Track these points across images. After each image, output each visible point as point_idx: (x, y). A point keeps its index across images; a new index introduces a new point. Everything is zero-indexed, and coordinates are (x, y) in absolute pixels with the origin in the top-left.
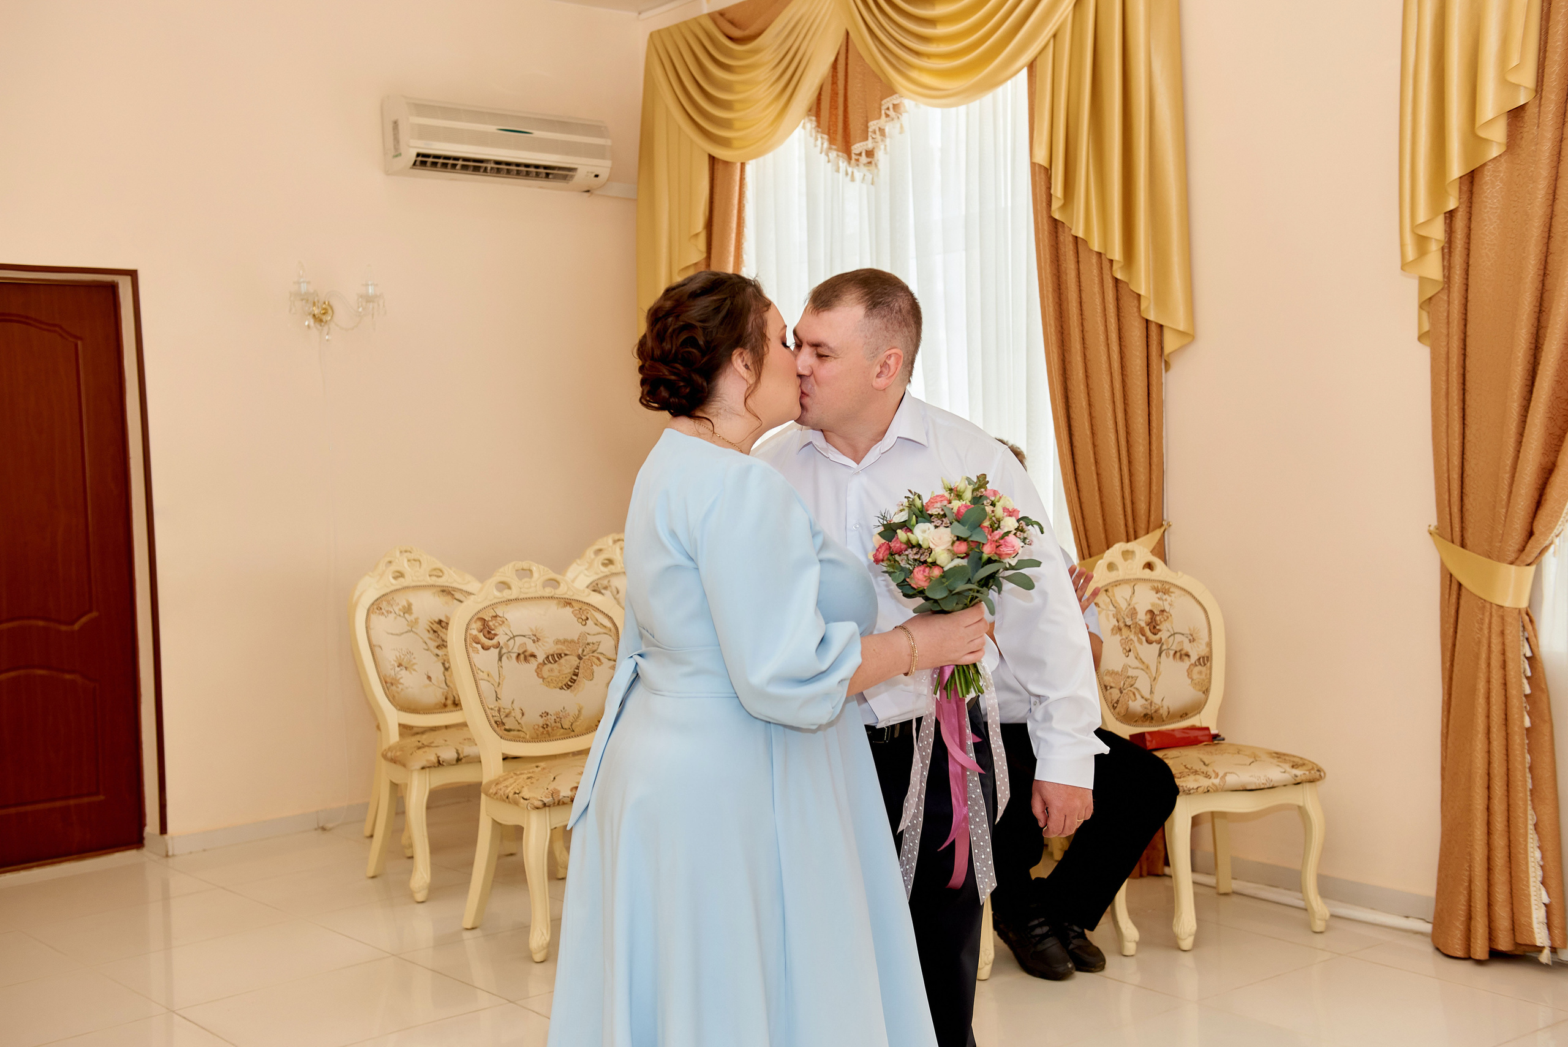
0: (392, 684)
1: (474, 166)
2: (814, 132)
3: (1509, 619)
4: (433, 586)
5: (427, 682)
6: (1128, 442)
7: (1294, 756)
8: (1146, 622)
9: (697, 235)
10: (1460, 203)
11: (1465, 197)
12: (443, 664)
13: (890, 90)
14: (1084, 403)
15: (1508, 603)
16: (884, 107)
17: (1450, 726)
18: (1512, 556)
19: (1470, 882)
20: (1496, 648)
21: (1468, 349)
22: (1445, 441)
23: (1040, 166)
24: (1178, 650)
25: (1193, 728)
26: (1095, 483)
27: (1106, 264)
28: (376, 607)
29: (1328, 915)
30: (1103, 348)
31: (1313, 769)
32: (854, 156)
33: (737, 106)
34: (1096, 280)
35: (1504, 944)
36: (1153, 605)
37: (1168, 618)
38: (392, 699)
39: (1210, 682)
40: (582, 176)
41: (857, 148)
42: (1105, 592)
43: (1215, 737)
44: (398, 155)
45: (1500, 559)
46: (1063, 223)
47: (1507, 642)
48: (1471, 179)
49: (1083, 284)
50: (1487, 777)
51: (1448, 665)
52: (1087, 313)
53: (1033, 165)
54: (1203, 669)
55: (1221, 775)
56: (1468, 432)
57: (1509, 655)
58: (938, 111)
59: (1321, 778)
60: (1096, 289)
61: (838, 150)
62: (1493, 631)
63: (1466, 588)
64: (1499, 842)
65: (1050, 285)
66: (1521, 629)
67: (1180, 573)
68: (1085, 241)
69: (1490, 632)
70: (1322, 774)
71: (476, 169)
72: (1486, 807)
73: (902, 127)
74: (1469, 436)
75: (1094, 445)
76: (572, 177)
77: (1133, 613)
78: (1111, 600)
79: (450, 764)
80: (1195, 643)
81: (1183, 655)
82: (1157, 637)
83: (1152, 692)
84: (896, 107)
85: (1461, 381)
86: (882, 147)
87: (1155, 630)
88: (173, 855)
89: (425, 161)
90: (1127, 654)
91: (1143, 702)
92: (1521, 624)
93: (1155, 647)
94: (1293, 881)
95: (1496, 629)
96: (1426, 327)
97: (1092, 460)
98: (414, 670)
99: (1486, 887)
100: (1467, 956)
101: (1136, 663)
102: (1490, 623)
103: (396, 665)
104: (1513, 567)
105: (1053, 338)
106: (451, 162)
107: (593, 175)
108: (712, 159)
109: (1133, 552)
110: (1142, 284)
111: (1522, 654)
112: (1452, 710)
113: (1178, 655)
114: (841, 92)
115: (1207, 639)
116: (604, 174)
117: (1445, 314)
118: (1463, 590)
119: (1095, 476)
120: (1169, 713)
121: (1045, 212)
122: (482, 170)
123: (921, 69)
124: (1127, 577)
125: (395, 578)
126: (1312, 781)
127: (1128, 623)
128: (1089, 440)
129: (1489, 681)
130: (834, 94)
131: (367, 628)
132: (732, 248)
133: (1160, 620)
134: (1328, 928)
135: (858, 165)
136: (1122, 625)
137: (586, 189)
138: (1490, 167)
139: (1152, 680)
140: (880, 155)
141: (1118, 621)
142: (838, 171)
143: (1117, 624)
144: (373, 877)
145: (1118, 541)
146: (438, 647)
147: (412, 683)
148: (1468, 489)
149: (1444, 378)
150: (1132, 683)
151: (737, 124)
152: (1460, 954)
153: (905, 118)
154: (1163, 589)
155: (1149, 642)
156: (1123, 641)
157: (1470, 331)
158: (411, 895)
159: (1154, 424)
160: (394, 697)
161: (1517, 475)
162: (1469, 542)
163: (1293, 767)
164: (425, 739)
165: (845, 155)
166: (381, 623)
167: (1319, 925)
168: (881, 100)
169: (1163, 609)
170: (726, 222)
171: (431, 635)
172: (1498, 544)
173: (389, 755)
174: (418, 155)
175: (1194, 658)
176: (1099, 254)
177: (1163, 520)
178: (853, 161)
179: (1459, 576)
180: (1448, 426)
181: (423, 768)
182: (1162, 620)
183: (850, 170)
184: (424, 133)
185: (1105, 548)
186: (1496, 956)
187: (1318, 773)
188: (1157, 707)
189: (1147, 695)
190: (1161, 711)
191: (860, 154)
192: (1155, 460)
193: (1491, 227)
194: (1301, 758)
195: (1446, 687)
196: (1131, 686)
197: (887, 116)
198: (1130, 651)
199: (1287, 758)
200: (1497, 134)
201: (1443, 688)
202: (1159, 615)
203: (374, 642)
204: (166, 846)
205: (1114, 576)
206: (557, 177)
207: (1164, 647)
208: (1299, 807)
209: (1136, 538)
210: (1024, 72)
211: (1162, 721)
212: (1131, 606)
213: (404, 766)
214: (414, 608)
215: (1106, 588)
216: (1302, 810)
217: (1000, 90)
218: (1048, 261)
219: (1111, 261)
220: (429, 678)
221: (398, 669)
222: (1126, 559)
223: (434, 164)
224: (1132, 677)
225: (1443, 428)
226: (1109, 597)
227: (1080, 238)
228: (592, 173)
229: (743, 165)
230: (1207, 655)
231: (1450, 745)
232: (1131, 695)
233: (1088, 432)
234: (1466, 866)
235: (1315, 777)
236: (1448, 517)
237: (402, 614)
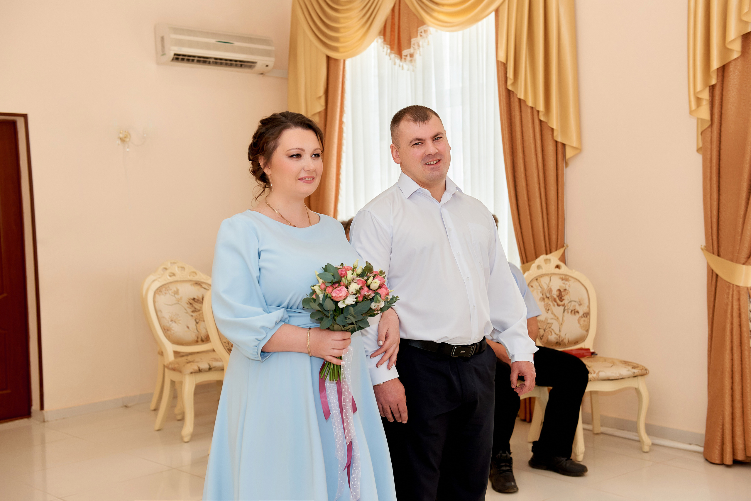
0: (168, 330)
1: (204, 60)
2: (382, 44)
3: (742, 292)
4: (191, 281)
5: (187, 329)
6: (546, 203)
7: (633, 363)
8: (557, 296)
9: (320, 97)
10: (717, 82)
11: (720, 79)
12: (196, 320)
13: (422, 23)
14: (524, 184)
15: (741, 284)
16: (419, 32)
17: (712, 347)
18: (744, 260)
19: (723, 425)
20: (736, 307)
21: (721, 156)
22: (709, 203)
23: (501, 62)
24: (573, 309)
25: (581, 349)
26: (530, 225)
27: (535, 113)
28: (159, 291)
29: (650, 444)
30: (533, 156)
31: (643, 369)
32: (403, 57)
33: (342, 30)
34: (530, 121)
35: (740, 457)
36: (560, 286)
37: (568, 293)
38: (169, 338)
39: (589, 326)
40: (260, 66)
41: (405, 52)
42: (536, 281)
43: (593, 353)
44: (164, 54)
45: (738, 262)
46: (513, 92)
47: (742, 304)
48: (723, 70)
49: (524, 123)
50: (731, 372)
51: (711, 316)
52: (526, 138)
53: (498, 62)
54: (586, 319)
55: (597, 372)
56: (721, 198)
57: (742, 310)
58: (448, 34)
59: (646, 374)
60: (530, 125)
61: (395, 53)
62: (734, 298)
63: (720, 277)
64: (738, 405)
65: (506, 123)
66: (748, 297)
67: (574, 270)
68: (525, 101)
69: (732, 299)
70: (647, 372)
71: (205, 62)
72: (731, 387)
73: (428, 42)
74: (722, 200)
75: (529, 206)
76: (254, 66)
77: (550, 291)
78: (539, 284)
79: (205, 371)
80: (582, 306)
81: (575, 312)
82: (562, 303)
83: (560, 331)
84: (425, 31)
85: (718, 172)
86: (418, 52)
87: (561, 299)
88: (47, 421)
89: (178, 58)
90: (547, 312)
91: (555, 336)
92: (748, 295)
93: (562, 308)
94: (633, 427)
95: (735, 297)
96: (701, 145)
97: (528, 213)
98: (180, 323)
99: (731, 428)
100: (721, 463)
101: (552, 316)
102: (733, 295)
103: (169, 320)
104: (744, 266)
105: (508, 151)
106: (191, 58)
107: (265, 66)
108: (328, 58)
109: (550, 260)
110: (554, 123)
111: (749, 310)
112: (713, 339)
113: (573, 312)
114: (397, 23)
115: (587, 304)
116: (271, 65)
117: (710, 138)
118: (719, 279)
119: (529, 221)
120: (569, 341)
121: (503, 86)
122: (208, 62)
123: (439, 12)
124: (547, 272)
125: (170, 276)
126: (642, 375)
127: (548, 296)
128: (526, 203)
129: (732, 324)
130: (393, 24)
131: (154, 302)
132: (339, 104)
133: (564, 294)
134: (651, 450)
135: (405, 61)
136: (545, 297)
137: (261, 72)
138: (733, 63)
139: (560, 324)
140: (417, 56)
141: (543, 295)
142: (395, 64)
143: (542, 296)
144: (159, 430)
145: (542, 254)
146: (193, 312)
147: (178, 329)
148: (721, 227)
149: (709, 171)
150: (550, 326)
151: (342, 40)
152: (718, 462)
153: (430, 37)
154: (565, 278)
155: (558, 305)
156: (545, 305)
157: (723, 147)
158: (181, 438)
159: (560, 195)
160: (169, 337)
161: (746, 219)
162: (722, 254)
163: (633, 368)
164: (190, 358)
165: (399, 56)
166: (162, 299)
167: (646, 449)
168: (418, 27)
169: (565, 288)
170: (336, 90)
171: (189, 306)
172: (737, 255)
173: (170, 366)
174: (175, 54)
175: (581, 313)
176: (532, 108)
177: (564, 243)
178: (403, 59)
179: (717, 271)
180: (711, 195)
181: (191, 373)
182: (565, 294)
183: (401, 64)
184: (179, 43)
185: (535, 258)
186: (737, 463)
187: (645, 371)
188: (563, 338)
189: (557, 332)
190: (565, 341)
191: (406, 56)
192: (560, 213)
193: (733, 94)
194: (637, 364)
195: (710, 327)
196: (550, 328)
197: (421, 36)
198: (549, 310)
199: (630, 364)
200: (736, 47)
201: (709, 328)
202: (563, 292)
203: (158, 309)
204: (44, 416)
205: (541, 272)
206: (246, 67)
207: (566, 308)
208: (636, 389)
209: (551, 253)
210: (493, 15)
211: (565, 345)
212: (549, 287)
213: (180, 372)
214: (180, 292)
215: (536, 278)
216: (637, 390)
217: (480, 23)
218: (505, 111)
219: (538, 112)
220: (188, 327)
221: (170, 323)
222: (546, 263)
223: (183, 59)
224: (550, 323)
225: (709, 196)
226: (538, 282)
227: (522, 99)
228: (265, 64)
229: (344, 61)
230: (588, 312)
231: (712, 356)
232: (550, 332)
233: (526, 199)
234: (721, 417)
235: (644, 373)
236: (711, 241)
237: (173, 294)
